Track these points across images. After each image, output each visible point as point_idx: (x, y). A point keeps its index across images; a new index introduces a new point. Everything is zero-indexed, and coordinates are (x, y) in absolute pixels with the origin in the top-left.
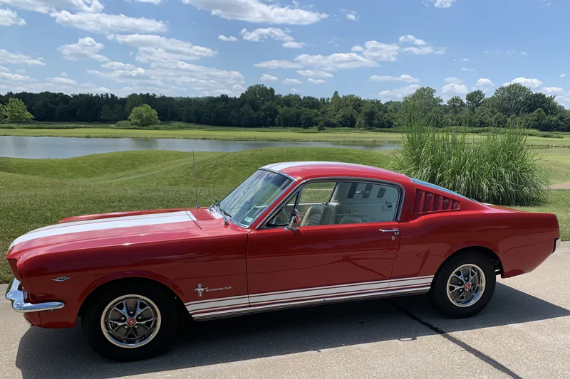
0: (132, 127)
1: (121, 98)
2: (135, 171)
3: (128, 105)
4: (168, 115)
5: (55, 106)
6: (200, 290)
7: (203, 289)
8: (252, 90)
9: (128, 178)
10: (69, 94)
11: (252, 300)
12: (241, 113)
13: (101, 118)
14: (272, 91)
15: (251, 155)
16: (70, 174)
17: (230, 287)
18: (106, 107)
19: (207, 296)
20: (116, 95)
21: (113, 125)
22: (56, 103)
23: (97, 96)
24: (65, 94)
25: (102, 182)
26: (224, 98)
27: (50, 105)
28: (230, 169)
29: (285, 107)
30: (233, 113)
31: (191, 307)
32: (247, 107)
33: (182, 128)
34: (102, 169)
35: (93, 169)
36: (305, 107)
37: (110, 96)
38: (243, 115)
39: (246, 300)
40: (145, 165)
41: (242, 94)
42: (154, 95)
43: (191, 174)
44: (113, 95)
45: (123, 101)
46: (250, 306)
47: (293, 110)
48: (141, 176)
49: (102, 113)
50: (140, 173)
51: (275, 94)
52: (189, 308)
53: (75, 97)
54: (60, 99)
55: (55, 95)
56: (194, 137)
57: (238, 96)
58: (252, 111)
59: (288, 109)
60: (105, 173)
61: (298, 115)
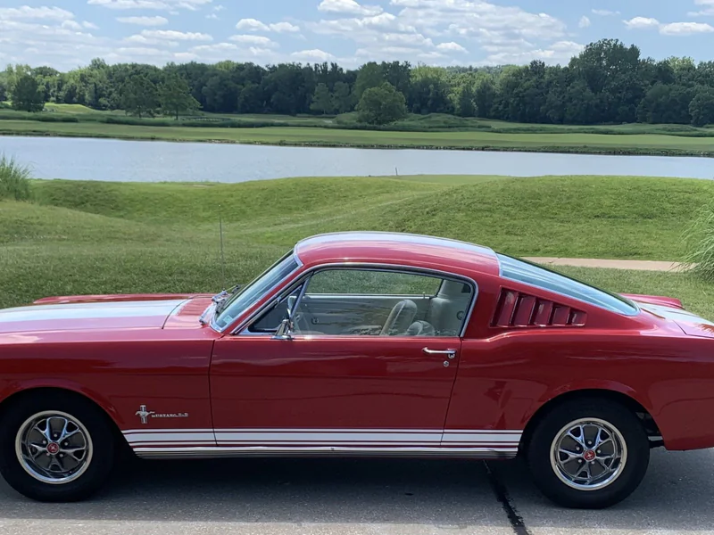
0: (359, 124)
1: (349, 72)
2: (308, 213)
3: (358, 84)
4: (430, 102)
5: (240, 87)
6: (143, 413)
7: (147, 414)
8: (593, 52)
9: (292, 226)
10: (263, 66)
11: (220, 437)
12: (567, 96)
13: (312, 107)
14: (634, 51)
15: (503, 190)
16: (205, 214)
17: (186, 415)
18: (320, 88)
19: (153, 424)
20: (339, 65)
21: (329, 122)
22: (241, 81)
23: (309, 69)
24: (256, 64)
25: (250, 231)
26: (537, 69)
27: (232, 85)
28: (460, 216)
29: (659, 85)
30: (551, 97)
31: (131, 437)
32: (579, 85)
33: (449, 127)
34: (256, 207)
35: (243, 207)
36: (702, 83)
37: (330, 68)
38: (570, 100)
39: (210, 437)
40: (325, 204)
41: (574, 60)
42: (408, 65)
43: (391, 223)
44: (334, 66)
45: (352, 76)
46: (217, 446)
47: (676, 90)
48: (314, 222)
49: (314, 98)
50: (315, 217)
51: (641, 57)
52: (129, 438)
53: (273, 69)
54: (249, 73)
55: (240, 67)
56: (467, 145)
57: (565, 64)
58: (589, 93)
59: (666, 87)
60: (261, 215)
61: (686, 99)
